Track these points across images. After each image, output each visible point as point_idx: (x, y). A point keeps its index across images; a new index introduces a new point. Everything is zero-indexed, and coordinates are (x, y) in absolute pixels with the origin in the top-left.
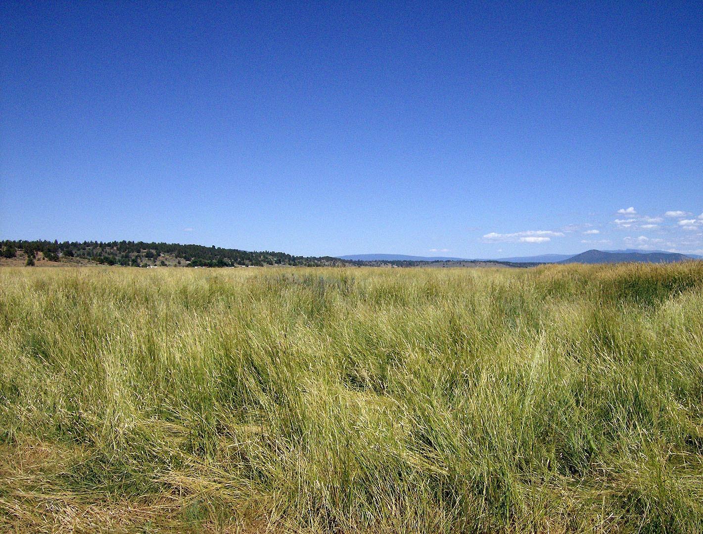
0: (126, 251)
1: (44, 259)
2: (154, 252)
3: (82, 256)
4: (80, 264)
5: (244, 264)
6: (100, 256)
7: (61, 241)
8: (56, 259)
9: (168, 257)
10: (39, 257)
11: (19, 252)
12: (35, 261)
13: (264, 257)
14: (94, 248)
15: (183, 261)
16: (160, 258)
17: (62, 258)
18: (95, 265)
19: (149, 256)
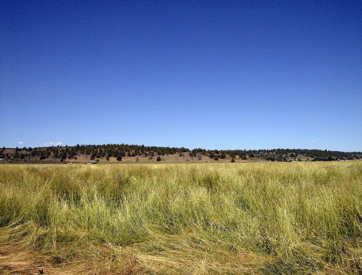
0: (280, 154)
1: (239, 159)
2: (294, 154)
3: (258, 157)
4: (257, 161)
5: (343, 159)
6: (267, 156)
7: (247, 150)
8: (245, 159)
9: (302, 156)
10: (237, 158)
11: (227, 156)
12: (235, 160)
13: (354, 155)
14: (264, 153)
15: (310, 158)
16: (298, 157)
17: (248, 158)
18: (265, 161)
19: (292, 156)
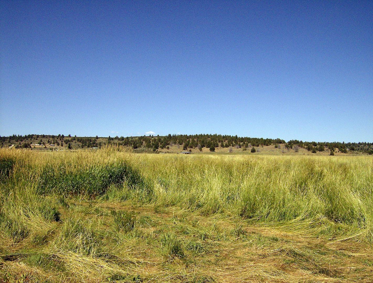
1: (339, 152)
3: (358, 150)
4: (358, 155)
6: (368, 150)
7: (346, 142)
8: (345, 152)
10: (336, 151)
11: (326, 148)
12: (334, 153)
14: (364, 146)
17: (348, 151)
18: (366, 155)
